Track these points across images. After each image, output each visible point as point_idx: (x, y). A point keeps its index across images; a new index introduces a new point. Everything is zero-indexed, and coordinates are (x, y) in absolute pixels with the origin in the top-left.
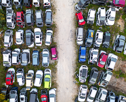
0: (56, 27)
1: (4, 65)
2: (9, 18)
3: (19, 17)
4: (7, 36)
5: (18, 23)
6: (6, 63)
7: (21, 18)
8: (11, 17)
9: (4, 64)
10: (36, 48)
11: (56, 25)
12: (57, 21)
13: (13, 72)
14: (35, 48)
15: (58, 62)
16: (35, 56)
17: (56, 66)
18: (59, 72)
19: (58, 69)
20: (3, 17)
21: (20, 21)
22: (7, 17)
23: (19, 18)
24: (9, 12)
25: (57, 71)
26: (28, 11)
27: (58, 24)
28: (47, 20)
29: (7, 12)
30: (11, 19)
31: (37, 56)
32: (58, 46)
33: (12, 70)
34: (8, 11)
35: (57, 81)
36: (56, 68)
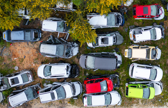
25: (157, 106)
35: (137, 106)
36: (164, 105)
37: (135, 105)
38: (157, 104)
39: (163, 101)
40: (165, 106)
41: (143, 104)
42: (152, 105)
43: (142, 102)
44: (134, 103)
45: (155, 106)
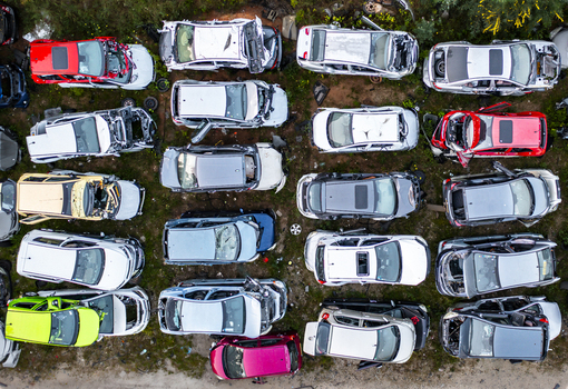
0: (436, 367)
1: (170, 25)
2: (496, 63)
3: (506, 133)
4: (373, 49)
5: (460, 120)
6: (184, 39)
7: (498, 144)
8: (506, 75)
9: (174, 24)
10: (296, 230)
11: (449, 367)
12: (480, 376)
13: (129, 81)
14: (290, 225)
15: (199, 376)
16: (233, 239)
17: (169, 362)
18: (132, 382)
19: (148, 378)
20: (502, 25)
21: (479, 137)
22: (506, 50)
23: (496, 132)
24: (540, 56)
25: (137, 370)
26: (547, 186)
27: (458, 377)
28: (487, 328)
29: (540, 45)
30: (493, 78)
31: (230, 256)
32: (306, 382)
33: (143, 75)
34: (550, 48)
35: (70, 369)
36: (157, 367)
37: (65, 365)
38: (134, 364)
39: (155, 354)
40: (161, 371)
41: (91, 363)
42: (118, 367)
43: (85, 357)
44: (62, 360)
45: (128, 372)
